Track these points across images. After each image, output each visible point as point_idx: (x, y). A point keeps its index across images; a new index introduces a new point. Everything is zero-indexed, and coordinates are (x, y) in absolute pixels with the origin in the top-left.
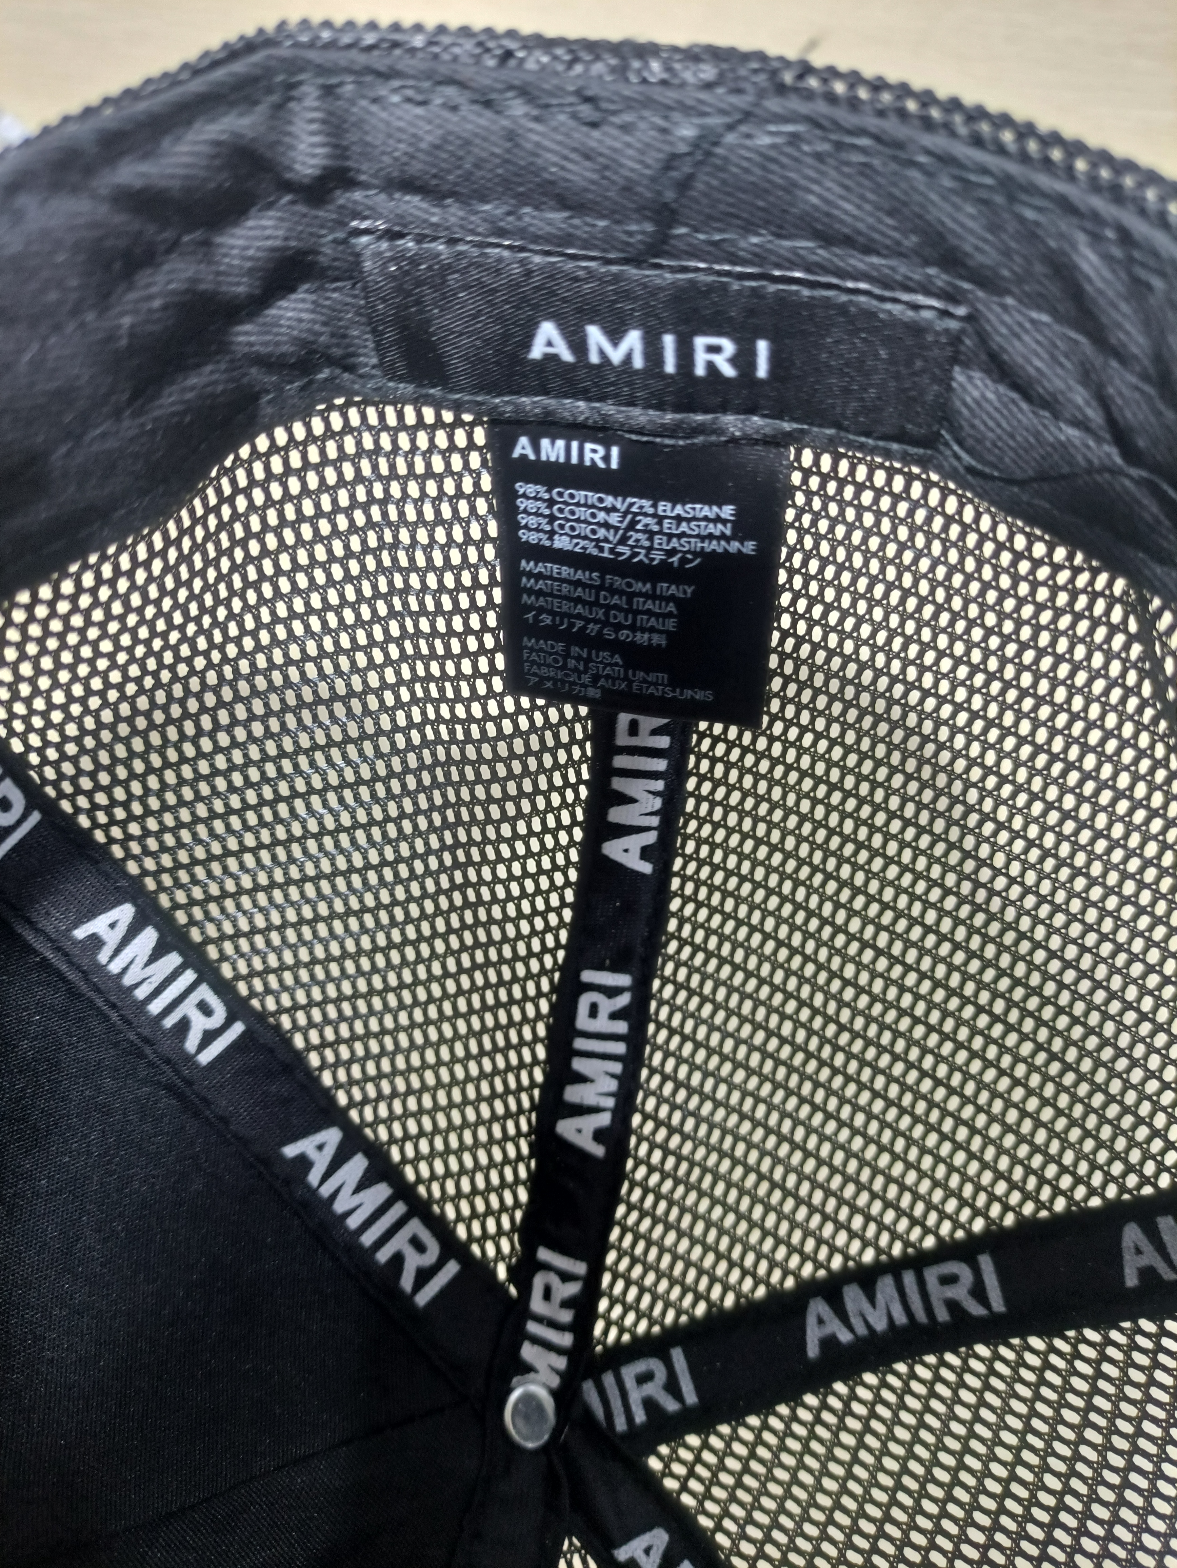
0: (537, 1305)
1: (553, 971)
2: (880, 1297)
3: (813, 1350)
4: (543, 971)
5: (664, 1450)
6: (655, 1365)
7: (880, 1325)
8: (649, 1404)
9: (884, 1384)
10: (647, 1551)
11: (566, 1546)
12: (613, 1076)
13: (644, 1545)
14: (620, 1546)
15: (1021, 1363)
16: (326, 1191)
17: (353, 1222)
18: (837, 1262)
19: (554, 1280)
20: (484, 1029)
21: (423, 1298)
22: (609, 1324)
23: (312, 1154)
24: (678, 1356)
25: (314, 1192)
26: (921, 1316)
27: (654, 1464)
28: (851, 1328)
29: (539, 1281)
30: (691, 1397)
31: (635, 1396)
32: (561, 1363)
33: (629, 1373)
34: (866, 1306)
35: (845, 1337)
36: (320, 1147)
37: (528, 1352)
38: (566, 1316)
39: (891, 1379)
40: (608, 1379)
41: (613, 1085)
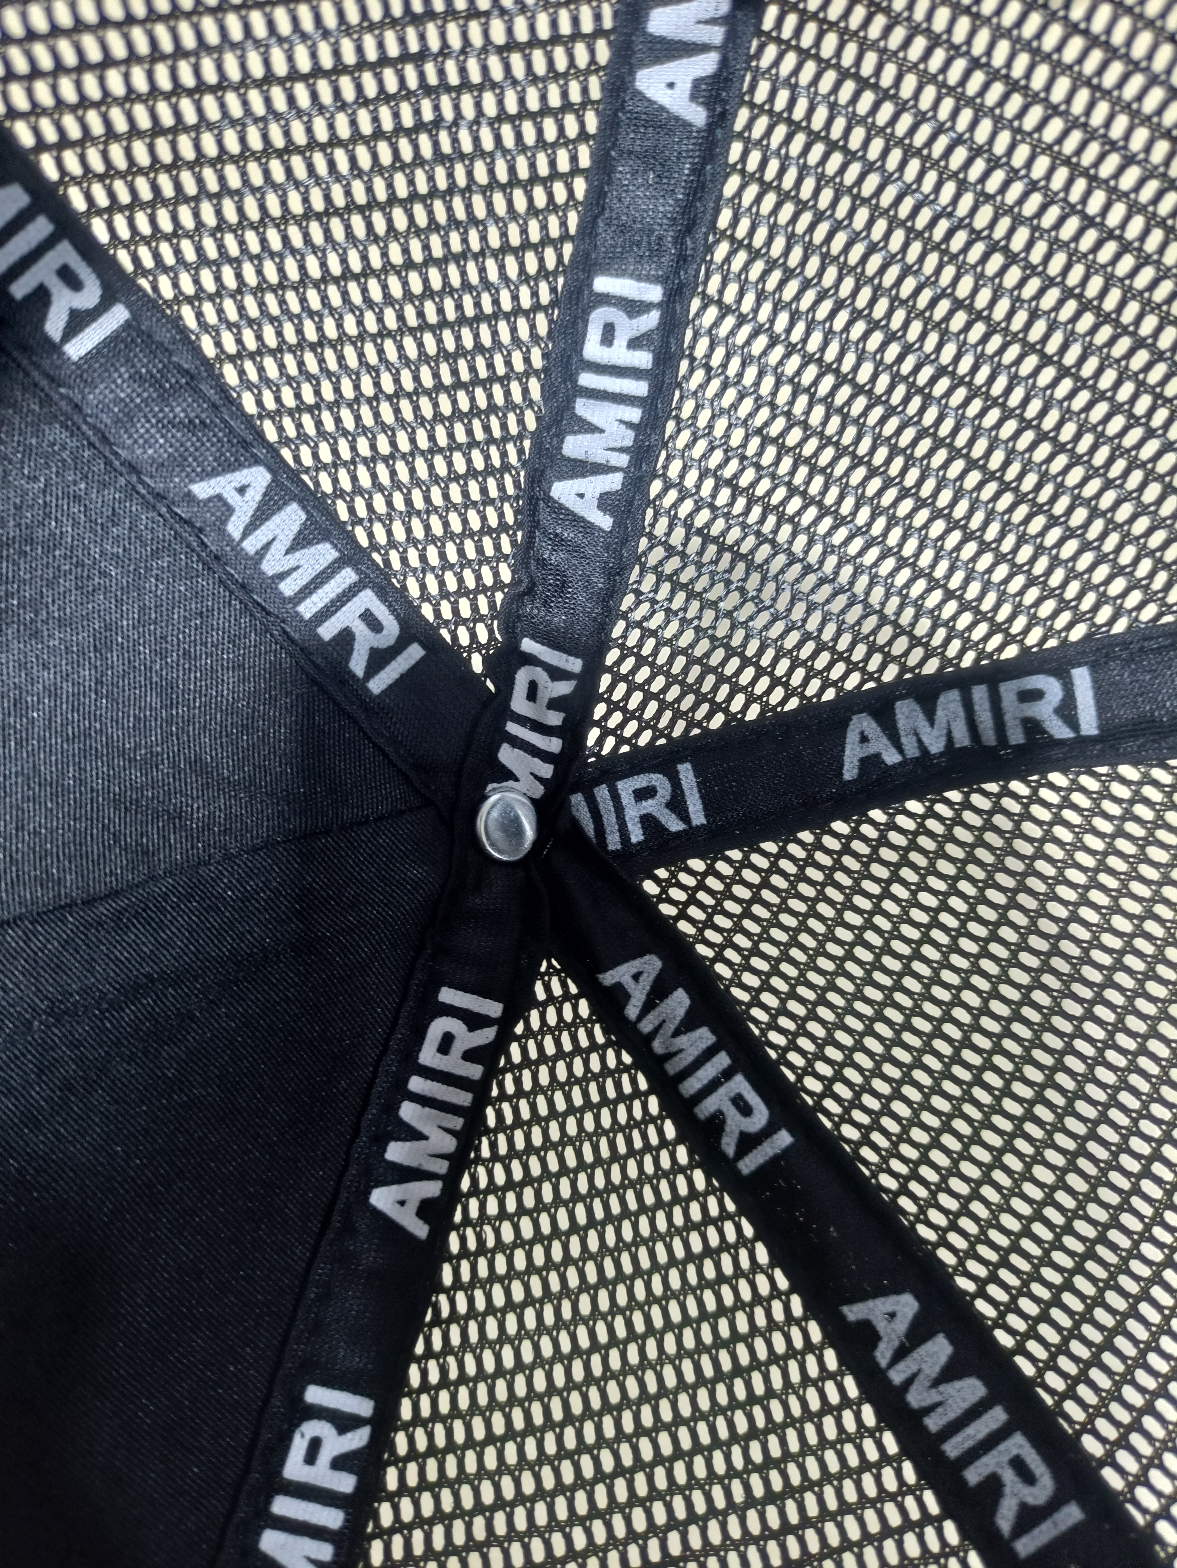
0: (519, 703)
1: (555, 273)
2: (940, 714)
3: (850, 772)
4: (543, 272)
5: (662, 873)
6: (659, 780)
7: (936, 746)
8: (648, 822)
9: (931, 813)
10: (636, 977)
11: (543, 967)
12: (629, 425)
13: (634, 971)
14: (606, 970)
15: (1106, 794)
16: (251, 545)
17: (288, 588)
18: (890, 674)
19: (541, 676)
20: (460, 351)
21: (377, 685)
22: (606, 732)
23: (232, 498)
24: (686, 772)
25: (236, 547)
26: (989, 737)
27: (650, 887)
28: (900, 749)
29: (522, 677)
30: (698, 817)
31: (633, 812)
32: (547, 770)
33: (626, 787)
34: (922, 723)
35: (891, 757)
36: (242, 490)
37: (507, 755)
38: (555, 719)
39: (940, 808)
40: (602, 792)
41: (628, 438)
